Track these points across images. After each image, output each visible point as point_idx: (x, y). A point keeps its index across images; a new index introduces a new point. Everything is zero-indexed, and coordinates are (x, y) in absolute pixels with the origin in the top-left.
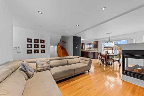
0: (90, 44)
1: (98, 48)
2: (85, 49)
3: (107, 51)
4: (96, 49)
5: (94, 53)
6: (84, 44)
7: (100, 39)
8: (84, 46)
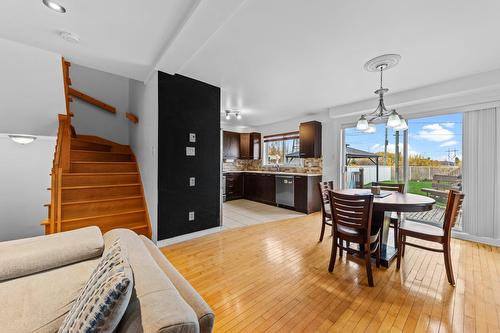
0: (285, 137)
1: (319, 156)
2: (265, 163)
3: (356, 169)
4: (311, 162)
5: (300, 183)
6: (258, 136)
7: (328, 111)
8: (256, 147)
